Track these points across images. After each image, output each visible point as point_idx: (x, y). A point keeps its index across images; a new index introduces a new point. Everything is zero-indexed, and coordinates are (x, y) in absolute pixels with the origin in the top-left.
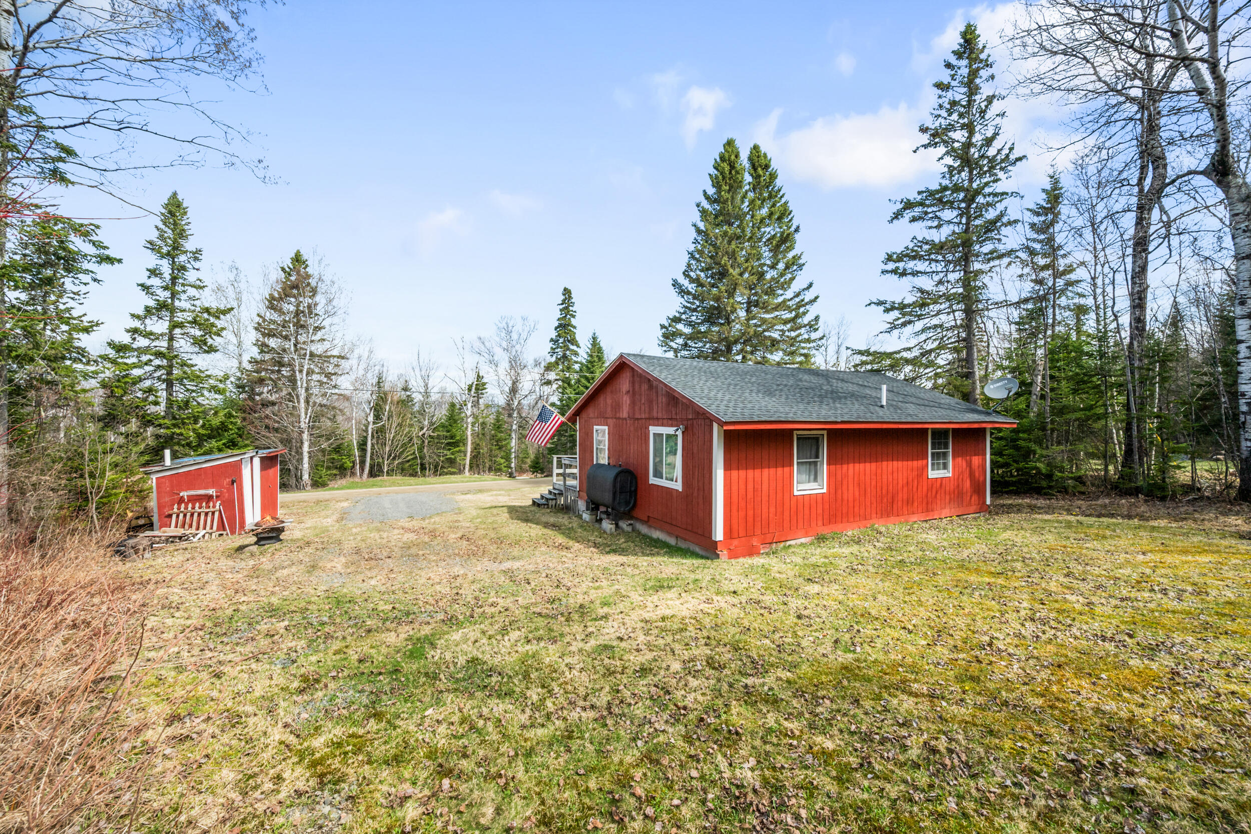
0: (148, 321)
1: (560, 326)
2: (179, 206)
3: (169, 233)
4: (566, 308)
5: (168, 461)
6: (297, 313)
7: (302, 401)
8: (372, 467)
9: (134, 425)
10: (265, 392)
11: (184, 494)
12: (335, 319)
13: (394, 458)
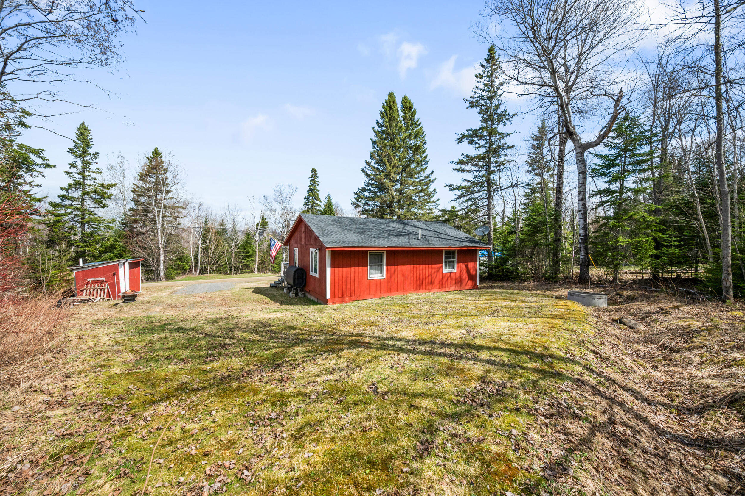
0: (70, 191)
1: (310, 189)
2: (86, 130)
3: (80, 144)
4: (314, 180)
5: (81, 264)
6: (156, 183)
7: (159, 232)
8: (201, 269)
9: (64, 246)
10: (139, 227)
11: (90, 280)
12: (178, 187)
13: (213, 264)
